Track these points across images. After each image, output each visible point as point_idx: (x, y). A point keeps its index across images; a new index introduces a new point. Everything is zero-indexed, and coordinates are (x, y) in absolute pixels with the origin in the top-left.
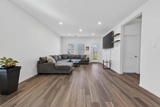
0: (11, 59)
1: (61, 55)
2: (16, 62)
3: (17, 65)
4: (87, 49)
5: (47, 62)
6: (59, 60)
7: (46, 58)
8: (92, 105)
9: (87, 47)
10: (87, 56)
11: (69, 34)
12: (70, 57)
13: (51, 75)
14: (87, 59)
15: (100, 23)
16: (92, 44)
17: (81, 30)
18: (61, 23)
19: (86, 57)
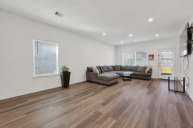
0: (66, 67)
1: (112, 66)
2: (68, 69)
3: (69, 71)
4: (151, 58)
5: (92, 71)
6: (109, 71)
7: (92, 68)
8: (95, 113)
9: (150, 56)
10: (148, 68)
11: (122, 42)
12: (124, 69)
13: (94, 83)
14: (146, 72)
15: (151, 20)
16: (161, 50)
17: (131, 35)
18: (104, 34)
19: (145, 69)
